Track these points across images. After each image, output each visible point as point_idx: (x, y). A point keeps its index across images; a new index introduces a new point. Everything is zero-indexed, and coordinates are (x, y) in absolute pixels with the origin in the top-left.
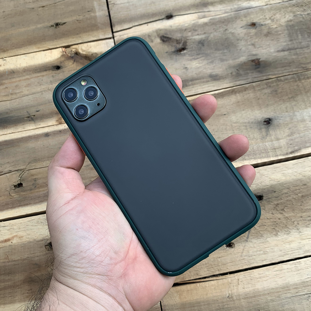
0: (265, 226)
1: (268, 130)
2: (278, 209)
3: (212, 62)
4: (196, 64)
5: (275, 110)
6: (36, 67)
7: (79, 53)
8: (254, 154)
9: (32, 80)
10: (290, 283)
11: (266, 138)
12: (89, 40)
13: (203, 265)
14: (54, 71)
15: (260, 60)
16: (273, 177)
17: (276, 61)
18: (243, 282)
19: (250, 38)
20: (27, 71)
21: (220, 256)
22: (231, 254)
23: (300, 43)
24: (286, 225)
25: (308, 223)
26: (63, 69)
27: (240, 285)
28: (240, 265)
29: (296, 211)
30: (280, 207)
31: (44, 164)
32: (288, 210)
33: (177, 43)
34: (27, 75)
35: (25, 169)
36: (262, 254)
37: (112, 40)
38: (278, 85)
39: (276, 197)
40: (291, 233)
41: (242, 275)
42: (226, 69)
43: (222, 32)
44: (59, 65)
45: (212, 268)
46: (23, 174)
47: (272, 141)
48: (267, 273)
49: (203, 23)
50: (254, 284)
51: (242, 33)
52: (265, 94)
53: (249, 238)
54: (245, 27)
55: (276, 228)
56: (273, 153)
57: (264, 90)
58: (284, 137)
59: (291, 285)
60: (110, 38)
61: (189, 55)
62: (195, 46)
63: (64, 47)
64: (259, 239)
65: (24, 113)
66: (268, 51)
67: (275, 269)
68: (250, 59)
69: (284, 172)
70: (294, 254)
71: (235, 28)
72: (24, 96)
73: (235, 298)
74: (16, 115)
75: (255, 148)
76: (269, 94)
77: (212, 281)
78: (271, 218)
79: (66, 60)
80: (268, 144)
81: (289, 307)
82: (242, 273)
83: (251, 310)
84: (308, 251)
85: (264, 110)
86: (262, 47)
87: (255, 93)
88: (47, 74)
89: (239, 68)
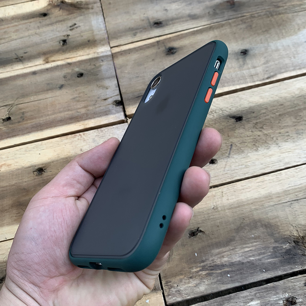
0: (245, 143)
2: (257, 127)
5: (250, 42)
6: (24, 15)
7: (65, 2)
9: (20, 26)
10: (273, 193)
11: (244, 67)
14: (41, 17)
18: (227, 194)
20: (16, 18)
22: (214, 169)
24: (266, 141)
25: (286, 138)
27: (224, 197)
28: (223, 179)
29: (274, 128)
30: (259, 126)
31: (31, 98)
32: (267, 128)
34: (16, 22)
35: (14, 104)
36: (244, 168)
38: (252, 21)
39: (255, 117)
40: (270, 148)
41: (226, 188)
42: (204, 9)
44: (46, 12)
48: (250, 185)
50: (238, 196)
53: (231, 154)
55: (255, 144)
57: (240, 26)
58: (261, 65)
59: (273, 194)
64: (240, 155)
65: (13, 55)
67: (257, 180)
70: (275, 167)
72: (13, 41)
73: (220, 209)
79: (52, 8)
81: (272, 215)
82: (225, 186)
83: (235, 219)
84: (288, 163)
85: (240, 42)
87: (231, 28)
88: (34, 20)
89: (216, 8)
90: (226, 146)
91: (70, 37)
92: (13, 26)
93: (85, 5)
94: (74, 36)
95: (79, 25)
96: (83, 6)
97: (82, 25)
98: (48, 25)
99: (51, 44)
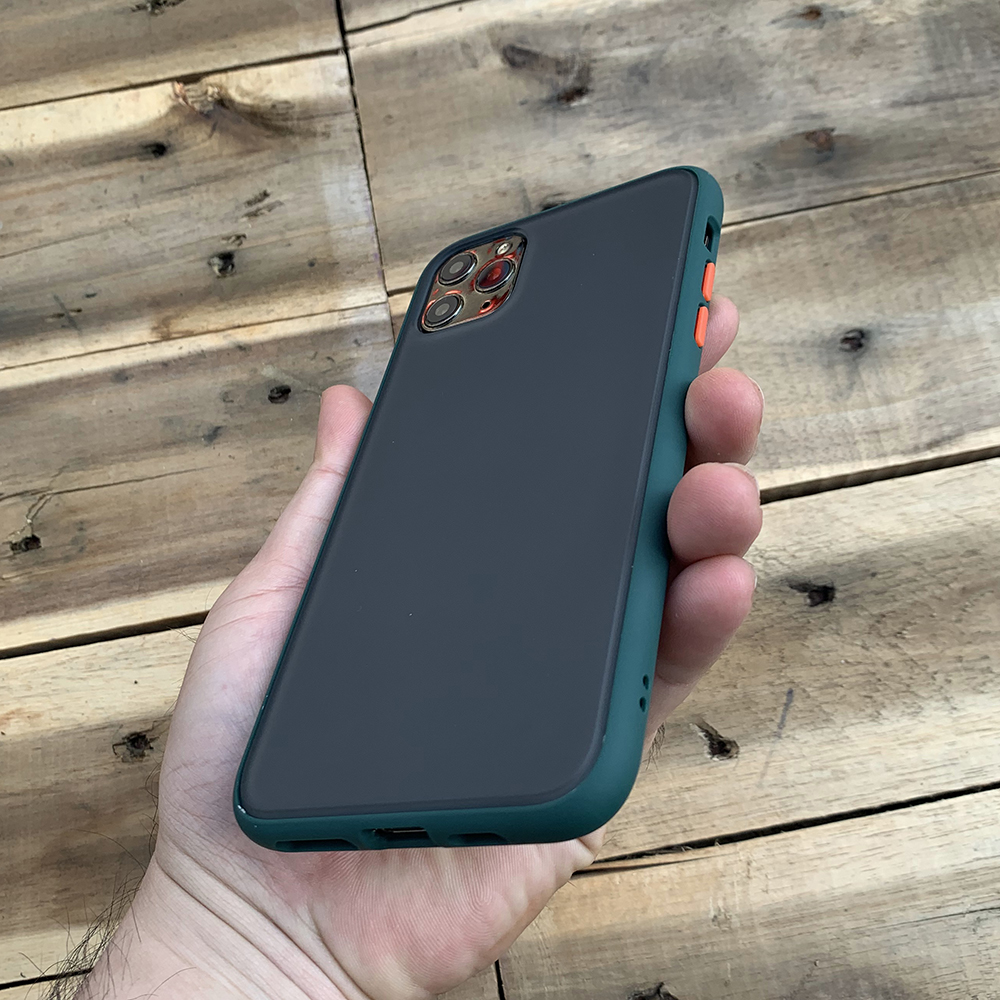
0: (839, 689)
1: (857, 367)
2: (883, 632)
3: (674, 138)
4: (620, 143)
5: (878, 302)
6: (85, 148)
7: (232, 101)
8: (807, 447)
9: (73, 190)
10: (919, 876)
11: (849, 397)
12: (265, 58)
13: (634, 812)
14: (145, 159)
15: (835, 133)
16: (867, 525)
17: (888, 138)
18: (764, 872)
19: (803, 58)
20: (57, 159)
21: (691, 785)
22: (725, 777)
23: (969, 77)
24: (908, 686)
25: (981, 678)
26: (178, 154)
27: (754, 880)
28: (755, 815)
29: (942, 639)
30: (889, 626)
31: (111, 473)
32: (917, 636)
33: (559, 73)
34: (56, 172)
35: (49, 489)
36: (827, 780)
37: (342, 58)
38: (890, 219)
39: (877, 594)
40: (924, 713)
41: (762, 848)
42: (721, 162)
43: (710, 37)
44: (162, 140)
45: (662, 825)
46: (42, 507)
47: (867, 405)
48: (843, 842)
50: (801, 879)
51: (774, 40)
52: (849, 247)
53: (787, 727)
54: (785, 21)
55: (874, 695)
56: (872, 446)
57: (846, 235)
58: (910, 392)
59: (920, 881)
60: (334, 52)
61: (598, 111)
62: (619, 82)
63: (179, 79)
64: (819, 732)
65: (46, 303)
66: (860, 103)
67: (870, 828)
68: (800, 130)
69: (906, 509)
70: (933, 781)
71: (752, 24)
72: (46, 245)
73: (736, 922)
74: (17, 309)
75: (812, 427)
76: (860, 247)
77: (662, 867)
78: (860, 663)
79: (185, 125)
80: (854, 417)
81: (911, 955)
82: (761, 840)
83: (787, 962)
84: (980, 771)
85: (842, 301)
86: (840, 88)
87: (814, 244)
88: (122, 169)
89: (764, 160)
90: (773, 693)
91: (246, 244)
92: (48, 189)
93: (299, 119)
94: (260, 242)
95: (278, 198)
96: (295, 122)
97: (288, 200)
98: (170, 191)
99: (178, 266)
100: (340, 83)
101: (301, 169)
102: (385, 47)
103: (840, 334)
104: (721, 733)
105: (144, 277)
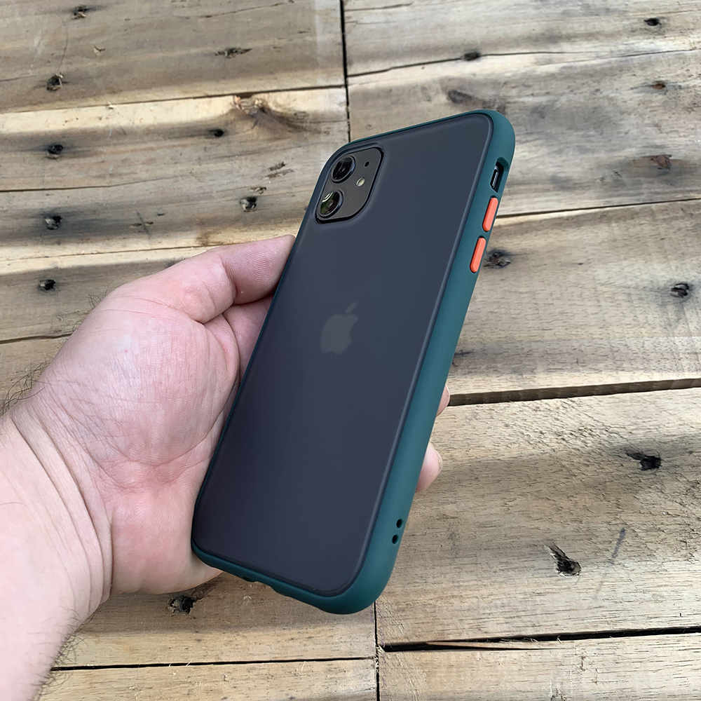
0: (661, 533)
1: (683, 308)
3: (560, 152)
5: (699, 267)
6: (173, 128)
7: (269, 109)
8: (644, 358)
9: (160, 152)
11: (676, 327)
12: (294, 87)
14: (209, 138)
15: (672, 158)
16: (687, 417)
18: (595, 666)
19: (650, 111)
20: (153, 133)
21: (542, 592)
26: (230, 137)
27: (586, 672)
28: (590, 620)
33: (484, 108)
34: (152, 140)
36: (649, 601)
37: (344, 90)
39: (694, 467)
41: (594, 648)
42: (591, 169)
43: (588, 94)
44: (221, 128)
45: (517, 619)
47: (690, 334)
49: (546, 73)
50: (624, 677)
51: (632, 99)
52: (679, 229)
53: (619, 557)
54: (640, 89)
55: (688, 540)
56: (692, 363)
57: (677, 222)
60: (339, 87)
62: (524, 116)
63: (238, 95)
64: (644, 563)
65: (131, 216)
66: (690, 141)
68: (648, 154)
71: (617, 89)
72: (137, 182)
74: (112, 218)
75: (648, 345)
76: (688, 230)
77: (514, 651)
78: (678, 516)
79: (238, 120)
80: (680, 341)
85: (673, 263)
86: (677, 131)
87: (654, 225)
88: (193, 142)
89: (621, 171)
90: (609, 530)
91: (266, 193)
93: (311, 123)
94: (275, 193)
95: (290, 168)
96: (308, 124)
97: (297, 169)
98: (222, 157)
99: (220, 202)
100: (340, 104)
101: (308, 152)
102: (372, 86)
103: (671, 285)
104: (567, 555)
105: (197, 207)
